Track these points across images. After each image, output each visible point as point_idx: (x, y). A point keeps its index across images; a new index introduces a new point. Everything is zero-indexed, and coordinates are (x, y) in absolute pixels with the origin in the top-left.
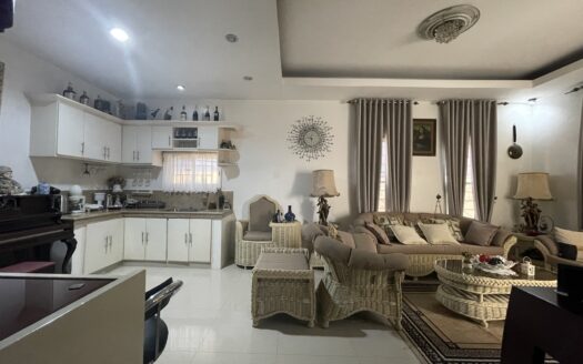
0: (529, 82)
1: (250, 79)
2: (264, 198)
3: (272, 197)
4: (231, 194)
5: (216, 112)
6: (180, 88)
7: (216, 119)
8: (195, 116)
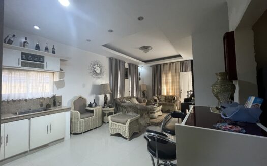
0: (144, 63)
1: (90, 41)
2: (81, 97)
3: (84, 96)
4: (60, 97)
5: (54, 48)
6: (36, 28)
7: (54, 52)
8: (37, 47)
